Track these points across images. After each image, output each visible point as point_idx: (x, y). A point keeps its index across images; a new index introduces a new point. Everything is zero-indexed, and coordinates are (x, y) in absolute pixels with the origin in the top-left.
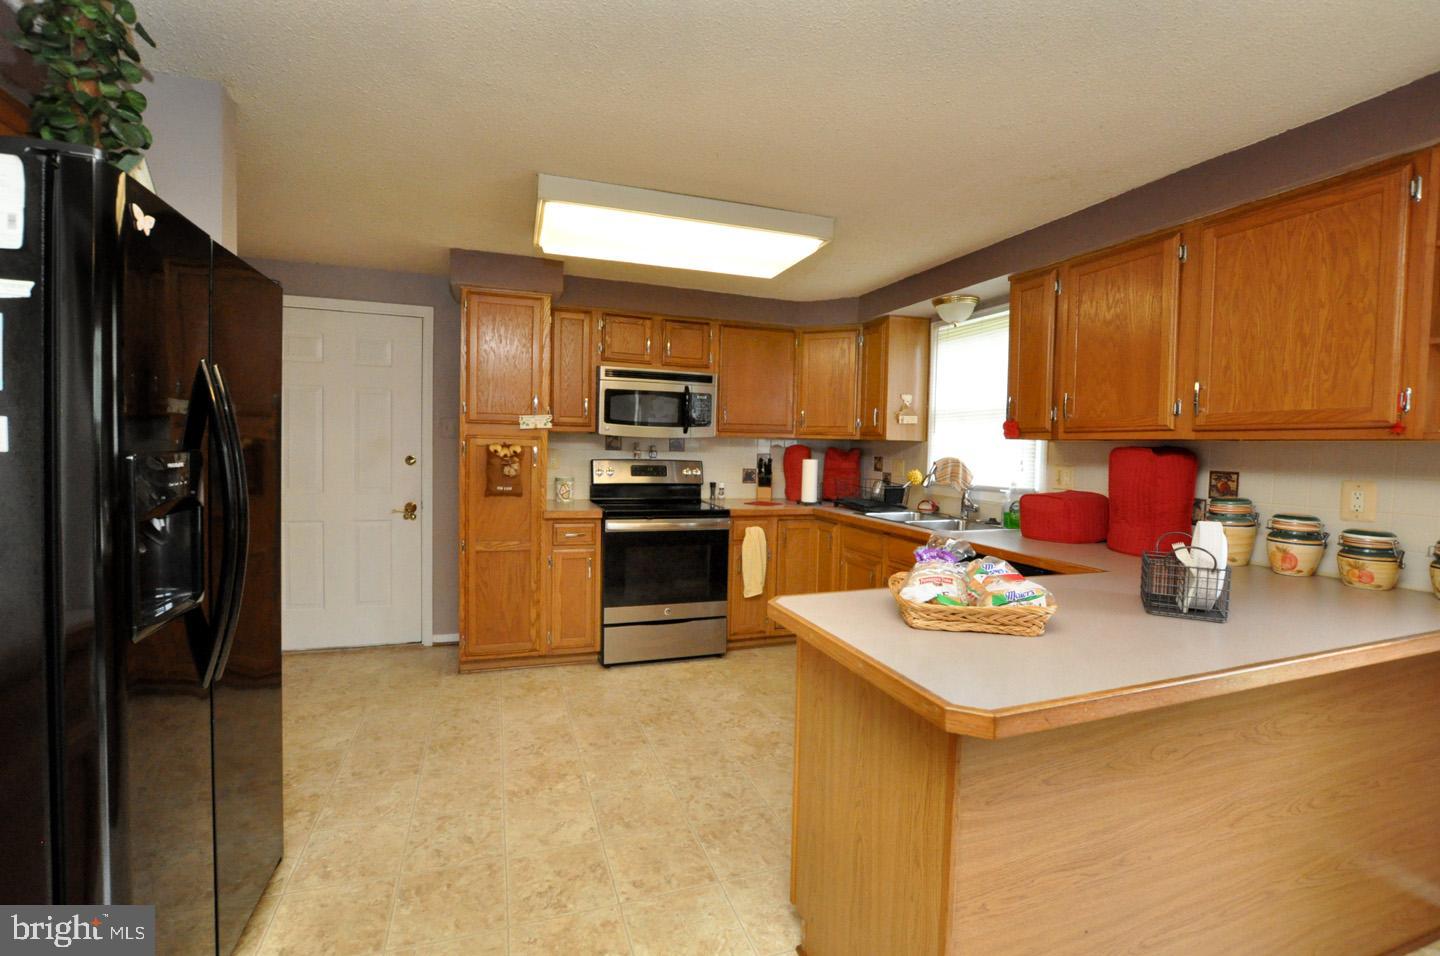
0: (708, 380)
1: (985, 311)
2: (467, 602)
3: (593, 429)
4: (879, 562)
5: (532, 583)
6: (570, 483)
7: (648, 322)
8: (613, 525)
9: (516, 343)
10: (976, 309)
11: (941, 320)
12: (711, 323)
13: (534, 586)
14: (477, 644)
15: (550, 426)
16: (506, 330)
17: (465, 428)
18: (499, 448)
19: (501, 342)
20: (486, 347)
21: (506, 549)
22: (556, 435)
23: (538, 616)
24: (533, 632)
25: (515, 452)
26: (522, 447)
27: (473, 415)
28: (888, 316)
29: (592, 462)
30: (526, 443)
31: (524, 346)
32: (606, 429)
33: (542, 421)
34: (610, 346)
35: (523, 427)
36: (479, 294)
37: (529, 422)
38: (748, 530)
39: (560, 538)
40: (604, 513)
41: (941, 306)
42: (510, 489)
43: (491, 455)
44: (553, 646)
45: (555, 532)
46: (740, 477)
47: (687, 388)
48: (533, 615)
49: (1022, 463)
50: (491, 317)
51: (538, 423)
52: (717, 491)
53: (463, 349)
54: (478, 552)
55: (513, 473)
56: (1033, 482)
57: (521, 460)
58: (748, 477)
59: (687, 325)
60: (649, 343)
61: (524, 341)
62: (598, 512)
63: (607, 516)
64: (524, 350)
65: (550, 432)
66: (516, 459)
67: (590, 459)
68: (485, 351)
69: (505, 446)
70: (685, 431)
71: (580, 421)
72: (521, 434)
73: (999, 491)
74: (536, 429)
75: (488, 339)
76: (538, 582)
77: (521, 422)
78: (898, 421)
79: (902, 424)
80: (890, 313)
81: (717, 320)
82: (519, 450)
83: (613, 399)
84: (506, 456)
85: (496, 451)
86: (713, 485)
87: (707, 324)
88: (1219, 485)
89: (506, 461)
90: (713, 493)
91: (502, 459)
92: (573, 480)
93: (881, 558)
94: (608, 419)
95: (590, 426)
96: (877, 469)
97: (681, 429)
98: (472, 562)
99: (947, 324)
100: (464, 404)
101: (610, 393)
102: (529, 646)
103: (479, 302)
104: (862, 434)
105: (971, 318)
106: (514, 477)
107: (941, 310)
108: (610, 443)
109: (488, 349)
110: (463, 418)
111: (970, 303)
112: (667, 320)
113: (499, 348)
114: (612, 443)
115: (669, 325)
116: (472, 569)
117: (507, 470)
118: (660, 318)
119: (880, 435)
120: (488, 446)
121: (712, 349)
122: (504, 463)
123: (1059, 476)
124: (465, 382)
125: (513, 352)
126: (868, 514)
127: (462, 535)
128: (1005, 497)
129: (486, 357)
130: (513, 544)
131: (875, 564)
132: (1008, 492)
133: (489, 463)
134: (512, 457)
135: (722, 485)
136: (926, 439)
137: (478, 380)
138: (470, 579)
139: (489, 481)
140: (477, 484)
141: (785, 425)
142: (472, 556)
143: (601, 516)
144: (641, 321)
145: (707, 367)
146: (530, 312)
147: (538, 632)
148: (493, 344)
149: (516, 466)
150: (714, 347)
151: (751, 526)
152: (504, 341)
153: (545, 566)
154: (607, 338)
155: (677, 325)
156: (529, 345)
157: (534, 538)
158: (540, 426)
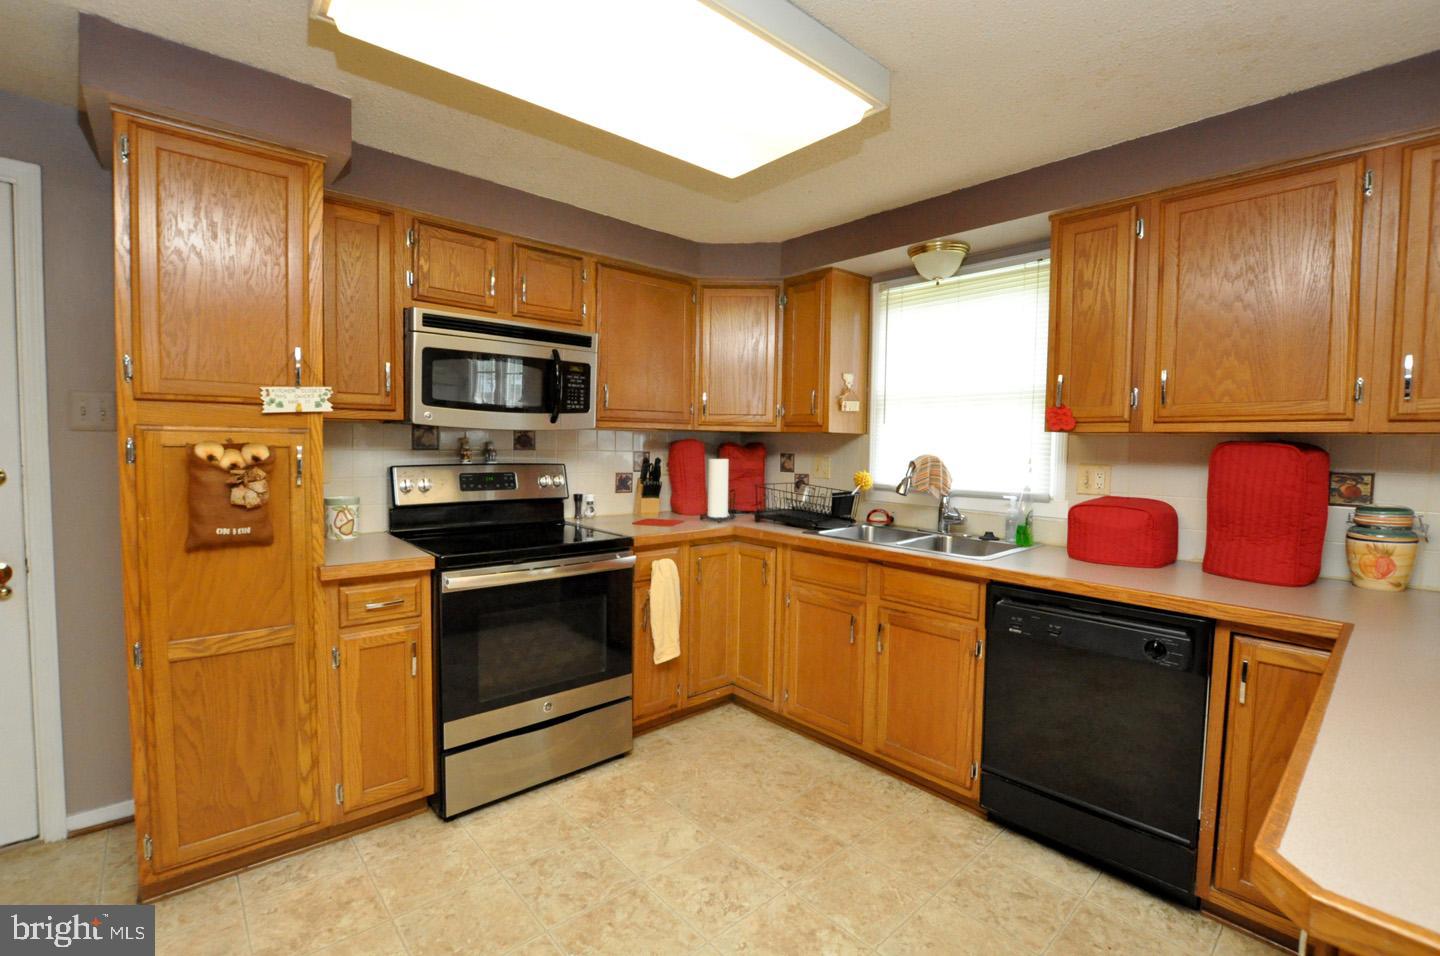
0: (585, 342)
1: (978, 265)
2: (152, 765)
3: (399, 415)
4: (861, 603)
5: (301, 700)
6: (353, 507)
7: (491, 245)
8: (456, 581)
9: (250, 242)
10: (966, 261)
11: (917, 274)
12: (585, 258)
13: (304, 708)
14: (182, 841)
15: (327, 407)
16: (228, 215)
17: (129, 411)
18: (218, 451)
19: (215, 237)
20: (178, 243)
21: (240, 647)
22: (337, 429)
23: (315, 763)
24: (306, 793)
25: (256, 459)
26: (271, 448)
27: (152, 384)
28: (831, 268)
29: (391, 469)
30: (281, 440)
31: (268, 251)
32: (423, 414)
33: (313, 399)
34: (427, 276)
35: (267, 409)
36: (160, 130)
37: (283, 399)
38: (655, 564)
39: (356, 613)
40: (437, 560)
41: (922, 256)
42: (248, 530)
43: (194, 464)
44: (347, 807)
45: (343, 605)
46: (613, 483)
47: (555, 353)
48: (305, 760)
49: (1030, 462)
50: (189, 183)
51: (302, 401)
52: (584, 506)
53: (122, 241)
54: (173, 662)
55: (252, 499)
56: (1048, 485)
57: (269, 473)
58: (623, 484)
59: (549, 256)
60: (493, 279)
61: (268, 241)
62: (424, 560)
63: (441, 567)
64: (268, 258)
65: (329, 422)
66: (261, 473)
67: (390, 465)
68: (178, 252)
69: (229, 446)
70: (553, 420)
71: (378, 400)
72: (266, 420)
73: (1002, 499)
74: (298, 414)
75: (183, 226)
76: (312, 698)
77: (264, 398)
78: (840, 406)
79: (845, 412)
80: (835, 265)
81: (592, 255)
82: (264, 454)
83: (438, 367)
84: (234, 466)
85: (211, 458)
86: (578, 498)
87: (580, 259)
88: (1343, 489)
89: (236, 478)
90: (578, 510)
91: (227, 472)
92: (358, 501)
93: (865, 595)
94: (429, 400)
95: (394, 410)
96: (784, 469)
97: (547, 417)
98: (159, 685)
99: (924, 280)
100: (128, 358)
101: (431, 355)
102: (297, 818)
103: (159, 150)
104: (786, 424)
105: (956, 275)
106: (256, 508)
107: (919, 261)
108: (420, 438)
109: (185, 250)
110: (125, 389)
111: (960, 253)
112: (519, 246)
113: (211, 249)
114: (423, 439)
115: (523, 254)
116: (162, 696)
117: (237, 495)
118: (510, 240)
119: (818, 426)
120: (192, 447)
121: (585, 299)
122: (233, 480)
123: (1087, 477)
124: (127, 313)
125: (244, 259)
126: (821, 532)
127: (135, 633)
128: (1009, 506)
129: (180, 266)
130: (257, 636)
131: (856, 604)
132: (1014, 498)
133: (193, 480)
134: (248, 467)
135: (590, 498)
136: (866, 429)
137: (160, 311)
138: (158, 719)
139: (194, 515)
140: (166, 523)
141: (681, 413)
142: (161, 674)
143: (432, 566)
144: (479, 241)
145: (579, 324)
146: (282, 187)
147: (317, 792)
148: (196, 240)
149: (259, 486)
150: (589, 295)
151: (659, 558)
152: (221, 236)
153: (325, 667)
154: (422, 262)
155: (533, 254)
156: (280, 251)
157: (301, 617)
158: (308, 407)
